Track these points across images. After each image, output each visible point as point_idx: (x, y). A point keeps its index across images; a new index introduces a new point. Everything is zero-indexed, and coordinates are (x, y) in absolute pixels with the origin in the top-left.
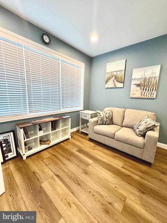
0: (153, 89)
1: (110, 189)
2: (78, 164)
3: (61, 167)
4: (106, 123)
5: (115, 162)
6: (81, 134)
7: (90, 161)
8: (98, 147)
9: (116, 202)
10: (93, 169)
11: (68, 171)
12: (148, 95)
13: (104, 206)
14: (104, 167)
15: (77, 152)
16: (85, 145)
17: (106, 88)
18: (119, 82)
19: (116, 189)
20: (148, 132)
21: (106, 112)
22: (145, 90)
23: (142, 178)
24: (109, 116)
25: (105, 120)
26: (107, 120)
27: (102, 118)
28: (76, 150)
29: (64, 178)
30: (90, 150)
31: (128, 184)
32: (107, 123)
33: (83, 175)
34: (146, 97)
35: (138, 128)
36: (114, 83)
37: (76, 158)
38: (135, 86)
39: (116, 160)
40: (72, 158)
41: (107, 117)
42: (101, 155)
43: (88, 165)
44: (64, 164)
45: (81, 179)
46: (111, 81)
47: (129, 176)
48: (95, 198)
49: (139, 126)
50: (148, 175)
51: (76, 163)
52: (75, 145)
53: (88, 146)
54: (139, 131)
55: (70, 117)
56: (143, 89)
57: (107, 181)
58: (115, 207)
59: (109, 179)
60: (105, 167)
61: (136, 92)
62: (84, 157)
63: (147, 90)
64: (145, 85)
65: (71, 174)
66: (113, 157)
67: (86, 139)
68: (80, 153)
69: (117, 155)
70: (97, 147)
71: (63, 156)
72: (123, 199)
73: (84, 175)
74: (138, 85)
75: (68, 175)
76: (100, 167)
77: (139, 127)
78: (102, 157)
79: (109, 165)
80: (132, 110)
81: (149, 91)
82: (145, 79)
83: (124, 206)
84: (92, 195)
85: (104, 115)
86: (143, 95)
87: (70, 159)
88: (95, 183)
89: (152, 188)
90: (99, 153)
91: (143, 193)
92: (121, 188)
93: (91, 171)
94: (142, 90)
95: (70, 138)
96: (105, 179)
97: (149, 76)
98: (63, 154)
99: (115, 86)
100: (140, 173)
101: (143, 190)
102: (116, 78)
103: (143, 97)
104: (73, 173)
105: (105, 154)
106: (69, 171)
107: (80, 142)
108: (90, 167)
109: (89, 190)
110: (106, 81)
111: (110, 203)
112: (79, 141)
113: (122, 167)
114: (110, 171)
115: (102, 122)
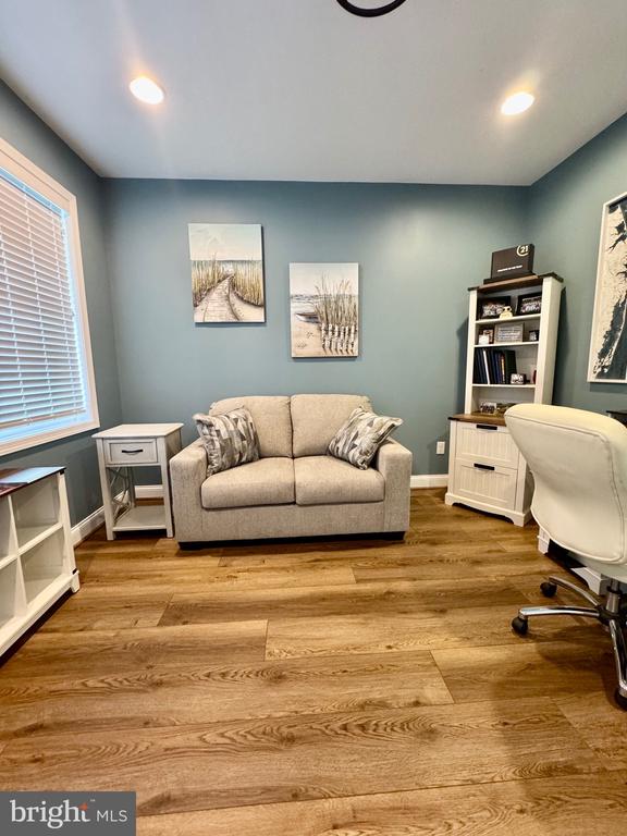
0: (350, 330)
1: (383, 664)
2: (216, 669)
3: (141, 748)
4: (241, 457)
5: (328, 579)
6: (119, 545)
7: (255, 626)
8: (239, 563)
9: (422, 685)
10: (289, 648)
11: (194, 736)
12: (339, 347)
13: (411, 726)
14: (314, 616)
15: (168, 625)
16: (179, 578)
17: (198, 324)
18: (248, 302)
19: (394, 650)
20: (382, 448)
21: (233, 416)
22: (330, 333)
23: (415, 580)
24: (248, 430)
25: (236, 446)
26: (244, 447)
27: (225, 441)
28: (157, 621)
29: (203, 782)
30: (219, 585)
31: (404, 616)
32: (244, 459)
33: (274, 694)
34: (335, 354)
35: (354, 446)
36: (231, 306)
37: (183, 653)
38: (302, 318)
39: (326, 572)
40: (164, 668)
41: (241, 435)
42: (273, 580)
43: (257, 645)
44: (147, 723)
45: (278, 715)
46: (214, 295)
47: (389, 593)
48: (374, 730)
49: (354, 439)
50: (415, 565)
51: (201, 674)
52: (130, 606)
53: (199, 577)
54: (360, 453)
55: (62, 472)
56: (327, 331)
57: (355, 649)
58: (433, 701)
59: (358, 640)
60: (317, 612)
61: (307, 339)
62: (215, 626)
63: (336, 334)
64: (330, 318)
65: (222, 735)
66: (312, 568)
67: (162, 555)
68: (185, 623)
69: (318, 555)
70: (234, 563)
71: (108, 692)
72: (429, 663)
73: (277, 691)
74: (311, 318)
75: (211, 751)
76: (303, 622)
77: (357, 442)
78: (283, 586)
79: (324, 599)
80: (311, 396)
81: (342, 336)
82: (327, 301)
83: (444, 677)
84: (357, 731)
85: (232, 428)
86: (327, 349)
87: (157, 677)
88: (332, 684)
89: (445, 588)
90: (260, 581)
91: (443, 611)
92: (401, 637)
93: (289, 656)
94: (323, 332)
95: (76, 587)
96: (347, 649)
97: (336, 292)
98: (91, 683)
99: (236, 317)
100: (401, 572)
101: (438, 606)
102: (233, 286)
103: (329, 354)
104: (224, 723)
105: (284, 572)
106: (199, 730)
107: (148, 581)
108: (272, 647)
109: (336, 726)
110: (195, 295)
111: (417, 704)
112: (138, 578)
113: (358, 581)
114: (339, 614)
115: (227, 456)
